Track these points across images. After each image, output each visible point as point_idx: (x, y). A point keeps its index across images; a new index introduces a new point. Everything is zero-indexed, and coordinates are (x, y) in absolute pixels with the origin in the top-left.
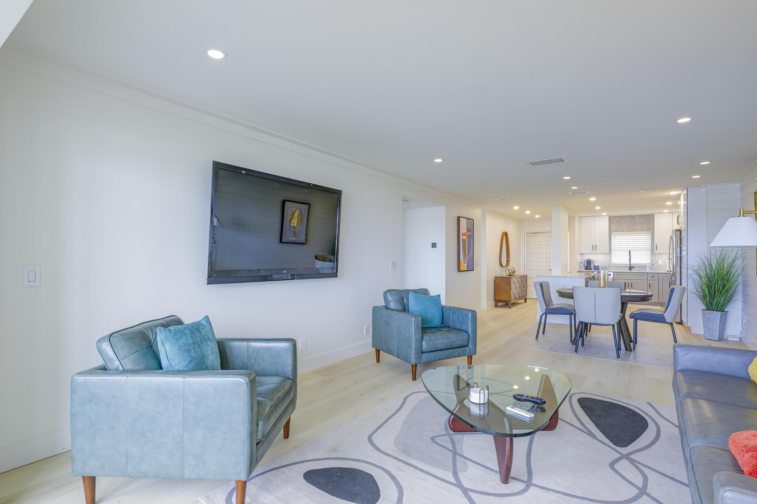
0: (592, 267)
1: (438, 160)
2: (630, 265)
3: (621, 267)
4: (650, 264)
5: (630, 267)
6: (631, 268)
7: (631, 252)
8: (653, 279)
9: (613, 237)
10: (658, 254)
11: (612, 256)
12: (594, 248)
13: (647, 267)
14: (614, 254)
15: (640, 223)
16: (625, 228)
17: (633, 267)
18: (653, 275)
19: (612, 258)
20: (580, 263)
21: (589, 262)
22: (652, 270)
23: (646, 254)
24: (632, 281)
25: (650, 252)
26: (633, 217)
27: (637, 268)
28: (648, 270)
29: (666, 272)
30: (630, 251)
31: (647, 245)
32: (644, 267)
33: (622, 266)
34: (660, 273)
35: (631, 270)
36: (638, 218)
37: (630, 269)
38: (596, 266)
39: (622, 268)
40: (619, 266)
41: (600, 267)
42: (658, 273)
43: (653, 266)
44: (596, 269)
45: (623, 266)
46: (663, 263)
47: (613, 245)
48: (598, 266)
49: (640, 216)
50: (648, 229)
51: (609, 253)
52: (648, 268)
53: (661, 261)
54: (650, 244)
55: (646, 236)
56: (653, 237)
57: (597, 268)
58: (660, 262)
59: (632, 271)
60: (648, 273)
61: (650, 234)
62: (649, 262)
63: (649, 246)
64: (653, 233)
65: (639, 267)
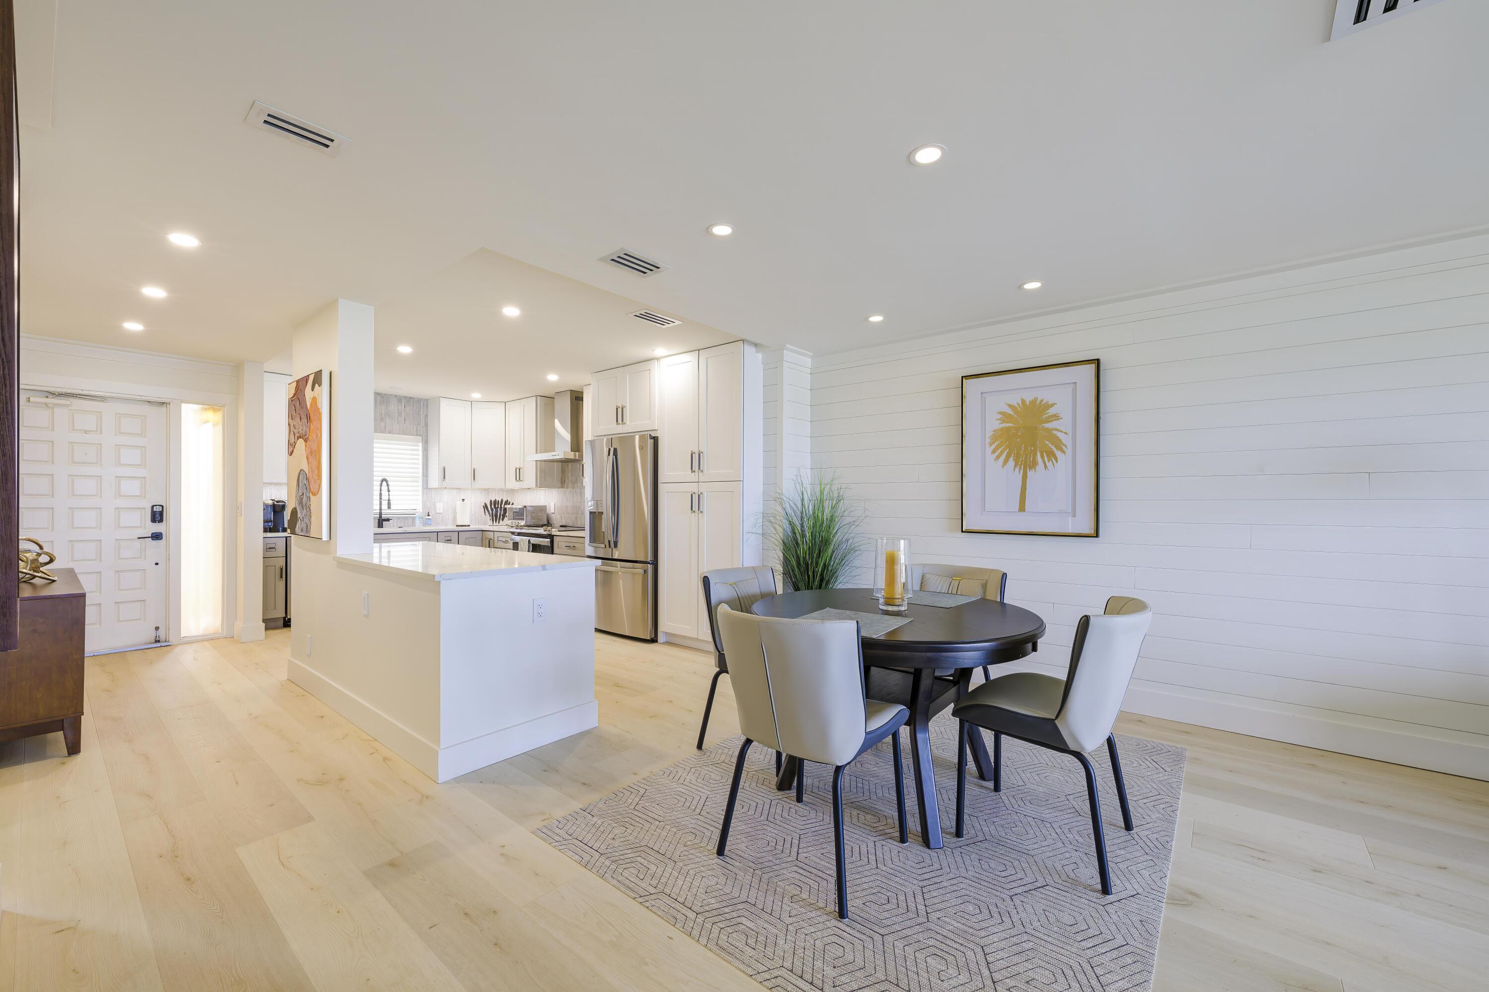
2: (381, 514)
4: (423, 511)
5: (379, 520)
6: (381, 522)
10: (436, 489)
13: (416, 518)
15: (400, 415)
17: (388, 520)
23: (413, 489)
25: (421, 484)
27: (394, 521)
28: (420, 527)
30: (385, 481)
32: (410, 517)
36: (393, 404)
43: (429, 515)
50: (414, 430)
52: (417, 522)
53: (441, 504)
54: (419, 466)
55: (411, 447)
56: (426, 449)
60: (437, 532)
61: (420, 444)
62: (419, 508)
63: (418, 470)
64: (426, 443)
65: (399, 518)
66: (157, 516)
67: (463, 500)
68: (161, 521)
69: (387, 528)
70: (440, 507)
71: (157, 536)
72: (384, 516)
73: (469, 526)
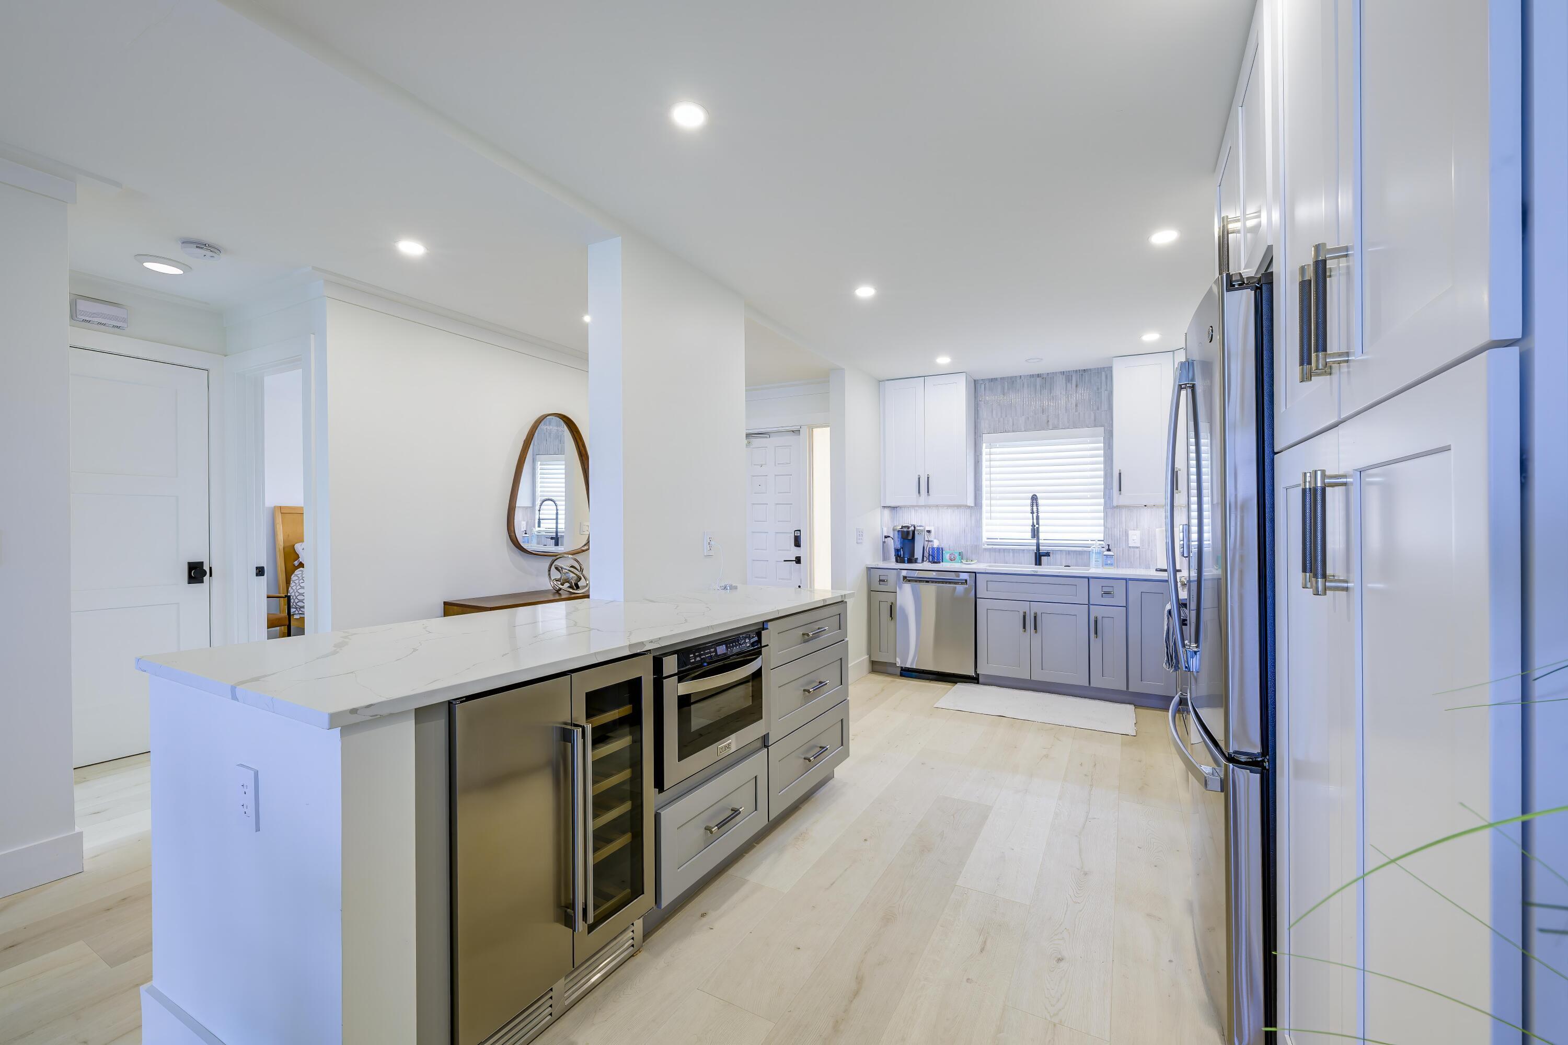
0: (918, 554)
2: (1038, 545)
3: (1011, 554)
4: (1102, 542)
5: (1036, 553)
6: (1039, 557)
7: (1040, 502)
8: (1107, 600)
9: (985, 450)
10: (1128, 507)
11: (985, 515)
12: (924, 485)
13: (1091, 553)
14: (989, 508)
15: (1069, 400)
16: (1023, 419)
17: (1048, 554)
18: (1108, 585)
19: (984, 521)
20: (886, 537)
21: (907, 537)
22: (1105, 566)
23: (1089, 508)
24: (1036, 608)
25: (1102, 501)
26: (1043, 379)
27: (1058, 556)
28: (1093, 568)
29: (1152, 573)
30: (1034, 498)
31: (1092, 477)
32: (1080, 554)
33: (1013, 550)
34: (1131, 579)
35: (1040, 564)
36: (1059, 383)
37: (1038, 562)
38: (933, 549)
39: (1014, 556)
40: (1004, 550)
41: (947, 553)
42: (1126, 579)
43: (1109, 551)
44: (933, 557)
45: (1016, 552)
46: (1142, 541)
47: (985, 477)
48: (938, 549)
49: (1068, 375)
50: (1093, 417)
51: (973, 505)
52: (1094, 557)
53: (1138, 533)
54: (1102, 473)
55: (1088, 446)
56: (1109, 449)
57: (935, 556)
58: (1135, 538)
59: (1042, 570)
60: (1088, 578)
61: (1102, 439)
62: (1101, 537)
64: (1108, 435)
65: (1069, 552)
66: (796, 542)
68: (800, 545)
69: (1050, 567)
71: (798, 560)
72: (1040, 552)
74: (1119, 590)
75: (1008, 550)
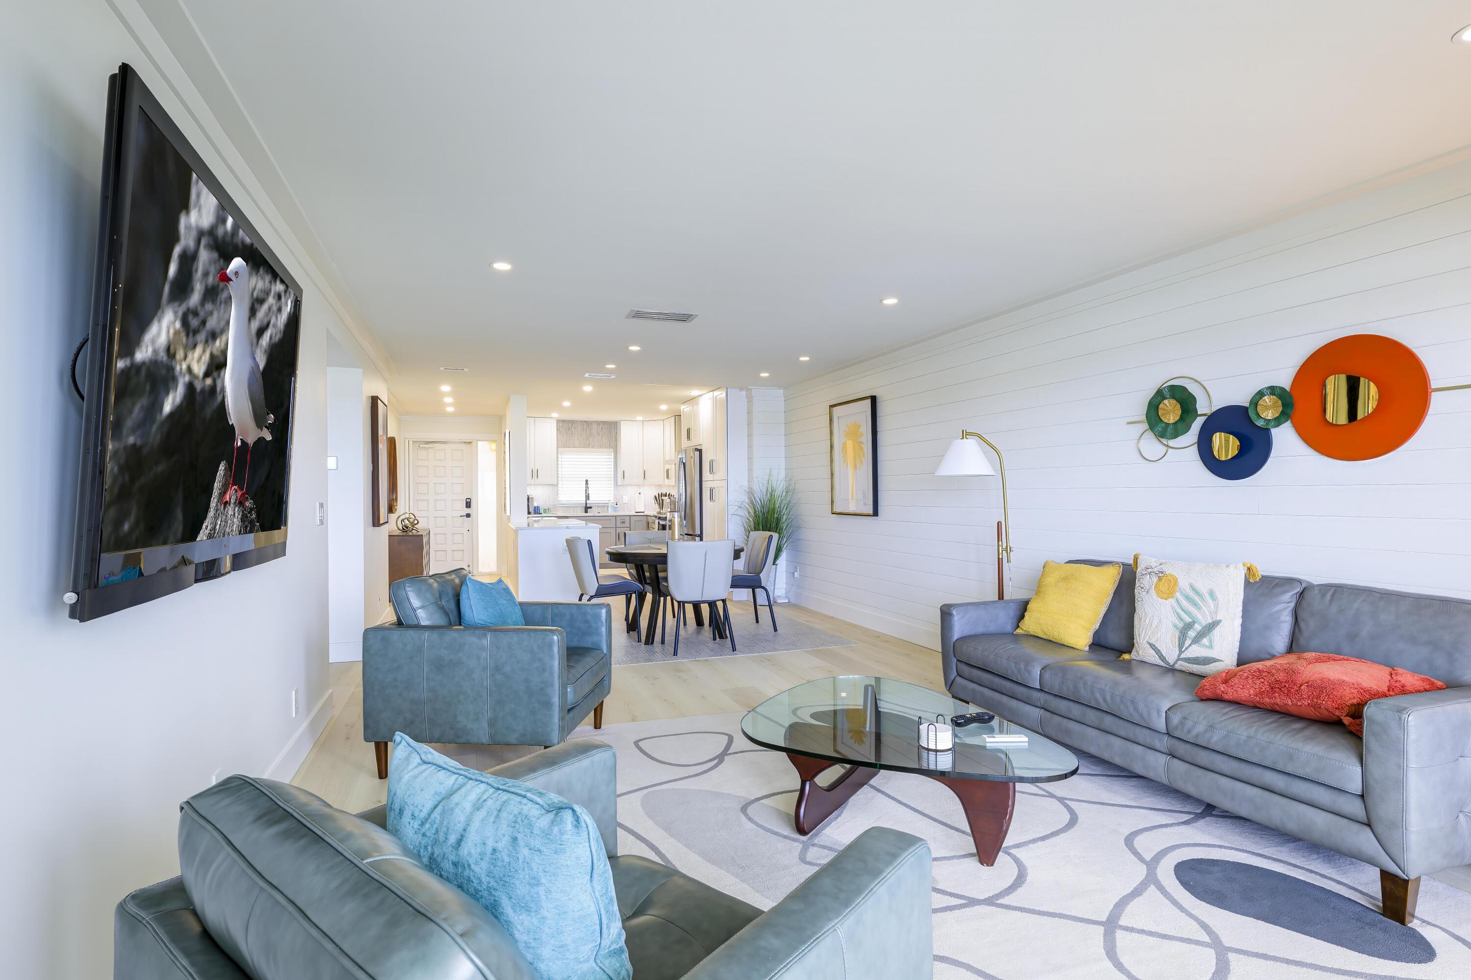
1: (502, 266)
2: (586, 503)
3: (573, 508)
4: (613, 501)
5: (585, 508)
6: (587, 509)
7: (590, 483)
8: (623, 525)
9: (562, 457)
10: (627, 485)
11: (560, 489)
12: (535, 474)
13: (609, 506)
14: (562, 486)
15: (599, 434)
16: (578, 442)
17: (591, 508)
19: (560, 492)
22: (615, 511)
23: (607, 486)
25: (613, 482)
26: (587, 423)
27: (595, 508)
28: (611, 512)
30: (587, 481)
31: (609, 471)
32: (605, 506)
34: (631, 516)
35: (587, 513)
36: (595, 426)
37: (586, 512)
38: (535, 507)
40: (569, 506)
41: (541, 509)
42: (628, 516)
43: (617, 505)
45: (575, 506)
46: (628, 500)
47: (561, 469)
48: (538, 507)
49: (599, 423)
50: (609, 444)
51: (555, 484)
52: (610, 508)
54: (613, 469)
55: (606, 457)
56: (616, 458)
57: (536, 510)
60: (616, 516)
61: (613, 454)
62: (612, 499)
63: (611, 476)
64: (616, 453)
65: (598, 506)
66: (468, 505)
67: (640, 493)
68: (470, 507)
69: (591, 513)
70: (626, 499)
71: (468, 515)
72: (588, 505)
73: (643, 512)
74: (627, 519)
75: (571, 507)
